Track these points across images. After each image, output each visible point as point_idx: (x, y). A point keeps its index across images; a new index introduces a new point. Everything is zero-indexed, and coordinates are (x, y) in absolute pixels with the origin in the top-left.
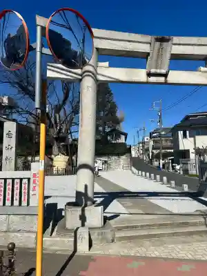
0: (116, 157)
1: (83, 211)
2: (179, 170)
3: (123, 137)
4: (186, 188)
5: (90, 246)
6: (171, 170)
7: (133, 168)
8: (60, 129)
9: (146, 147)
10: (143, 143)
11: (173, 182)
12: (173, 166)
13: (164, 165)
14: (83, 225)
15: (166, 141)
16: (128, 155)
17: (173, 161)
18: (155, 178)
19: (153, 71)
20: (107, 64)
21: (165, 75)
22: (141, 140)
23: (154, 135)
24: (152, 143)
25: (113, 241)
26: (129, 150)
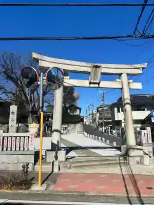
0: (73, 125)
1: (56, 153)
2: (115, 134)
3: (78, 111)
4: (115, 144)
5: (59, 170)
6: (110, 134)
7: (85, 133)
8: (34, 105)
9: (94, 117)
10: (93, 114)
11: (108, 141)
12: (111, 131)
13: (105, 131)
14: (56, 160)
15: (108, 113)
16: (81, 123)
17: (111, 128)
18: (98, 139)
19: (92, 81)
20: (69, 77)
21: (99, 84)
22: (91, 113)
23: (100, 109)
24: (98, 115)
25: (70, 168)
26: (82, 120)
